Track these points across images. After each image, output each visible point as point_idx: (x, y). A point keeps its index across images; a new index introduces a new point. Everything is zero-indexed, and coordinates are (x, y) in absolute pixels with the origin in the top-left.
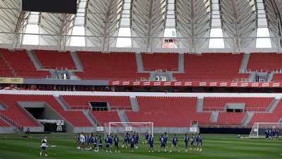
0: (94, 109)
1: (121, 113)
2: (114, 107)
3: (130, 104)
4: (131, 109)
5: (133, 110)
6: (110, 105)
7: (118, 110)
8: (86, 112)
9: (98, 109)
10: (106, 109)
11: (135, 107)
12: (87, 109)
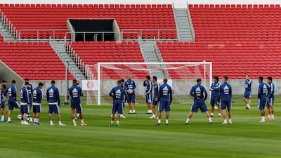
0: (79, 38)
1: (148, 47)
2: (129, 31)
3: (173, 25)
4: (174, 36)
5: (180, 39)
6: (121, 27)
7: (139, 40)
8: (58, 46)
9: (90, 38)
10: (111, 38)
11: (185, 32)
12: (61, 37)
